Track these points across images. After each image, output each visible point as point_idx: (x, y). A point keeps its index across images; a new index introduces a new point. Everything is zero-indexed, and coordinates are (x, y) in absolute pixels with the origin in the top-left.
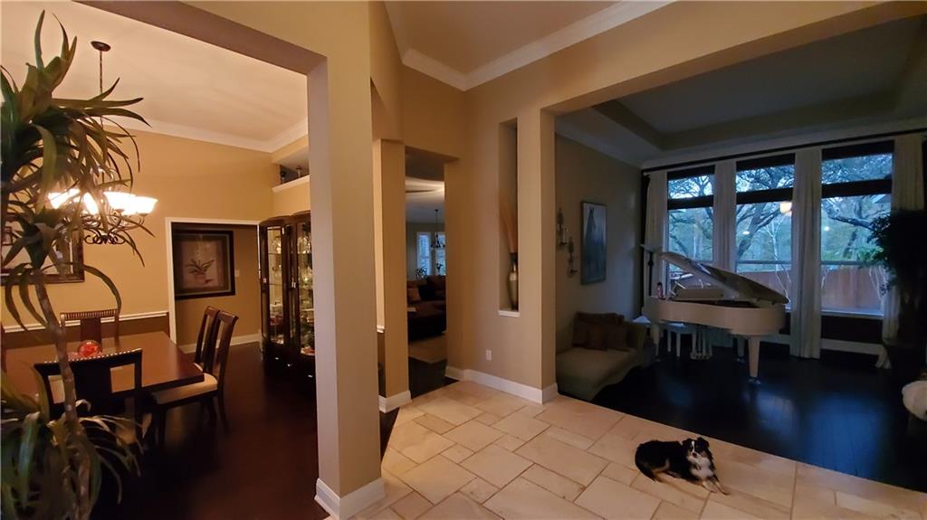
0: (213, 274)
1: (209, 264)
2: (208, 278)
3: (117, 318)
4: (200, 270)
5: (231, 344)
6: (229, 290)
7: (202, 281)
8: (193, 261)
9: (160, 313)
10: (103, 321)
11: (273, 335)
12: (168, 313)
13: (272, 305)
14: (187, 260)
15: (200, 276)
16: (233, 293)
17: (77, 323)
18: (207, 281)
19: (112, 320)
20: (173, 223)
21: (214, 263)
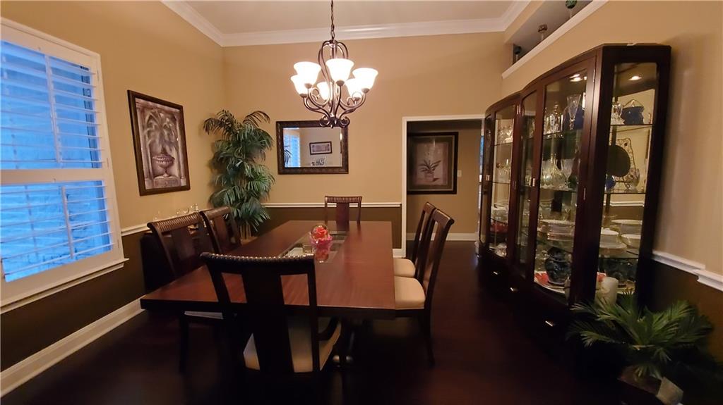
0: (439, 172)
1: (437, 164)
2: (435, 177)
3: (360, 205)
4: (429, 169)
5: (447, 239)
6: (452, 189)
7: (432, 179)
8: (425, 161)
9: (395, 204)
10: (351, 205)
11: (493, 242)
12: (401, 205)
13: (493, 208)
14: (420, 161)
15: (429, 174)
16: (454, 192)
17: (334, 205)
18: (435, 180)
19: (356, 205)
20: (409, 123)
21: (441, 163)
